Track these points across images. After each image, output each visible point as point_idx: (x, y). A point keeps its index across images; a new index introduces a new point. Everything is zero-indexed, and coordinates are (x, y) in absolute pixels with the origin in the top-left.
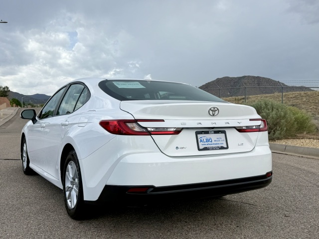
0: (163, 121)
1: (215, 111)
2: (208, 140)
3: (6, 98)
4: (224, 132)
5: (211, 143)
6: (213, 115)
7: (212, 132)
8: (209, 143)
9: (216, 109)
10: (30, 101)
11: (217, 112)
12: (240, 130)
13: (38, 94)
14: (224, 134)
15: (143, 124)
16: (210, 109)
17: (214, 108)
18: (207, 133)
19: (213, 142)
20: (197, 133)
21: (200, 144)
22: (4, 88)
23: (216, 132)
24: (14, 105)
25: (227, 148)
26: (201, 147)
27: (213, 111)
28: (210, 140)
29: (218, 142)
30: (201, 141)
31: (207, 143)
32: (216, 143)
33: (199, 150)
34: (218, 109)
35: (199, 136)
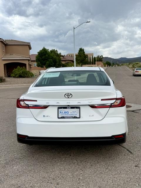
0: (36, 101)
1: (69, 95)
2: (65, 113)
3: (101, 62)
4: (79, 108)
5: (68, 114)
6: (68, 98)
7: (69, 108)
8: (66, 114)
9: (70, 94)
10: (117, 62)
11: (70, 96)
12: (93, 107)
13: (122, 58)
14: (79, 109)
15: (27, 102)
16: (66, 94)
17: (68, 94)
18: (66, 108)
19: (69, 114)
20: (59, 108)
21: (60, 115)
22: (101, 56)
23: (72, 108)
24: (107, 65)
25: (79, 118)
26: (60, 116)
27: (67, 95)
28: (68, 113)
29: (73, 114)
30: (61, 113)
31: (65, 114)
32: (71, 114)
33: (58, 118)
34: (71, 94)
35: (60, 110)
